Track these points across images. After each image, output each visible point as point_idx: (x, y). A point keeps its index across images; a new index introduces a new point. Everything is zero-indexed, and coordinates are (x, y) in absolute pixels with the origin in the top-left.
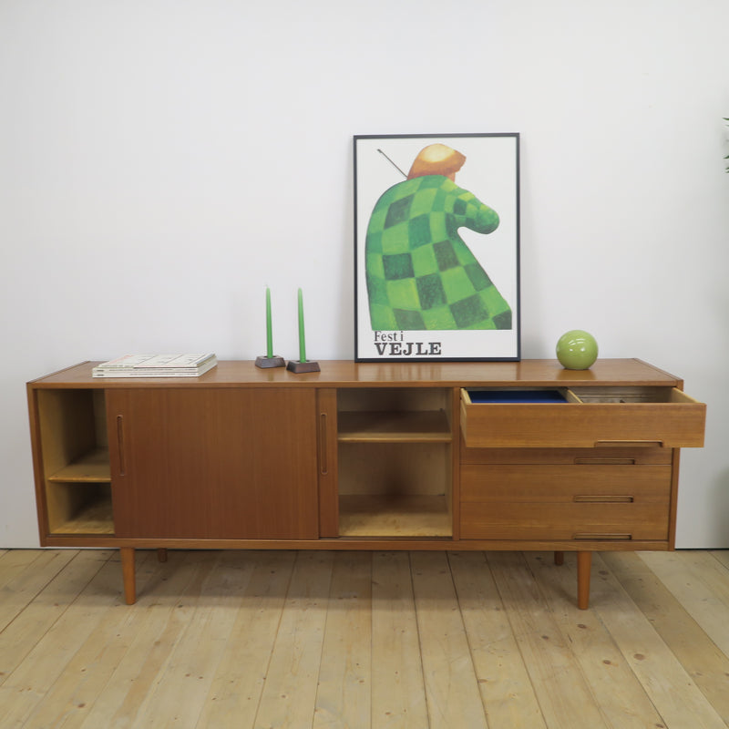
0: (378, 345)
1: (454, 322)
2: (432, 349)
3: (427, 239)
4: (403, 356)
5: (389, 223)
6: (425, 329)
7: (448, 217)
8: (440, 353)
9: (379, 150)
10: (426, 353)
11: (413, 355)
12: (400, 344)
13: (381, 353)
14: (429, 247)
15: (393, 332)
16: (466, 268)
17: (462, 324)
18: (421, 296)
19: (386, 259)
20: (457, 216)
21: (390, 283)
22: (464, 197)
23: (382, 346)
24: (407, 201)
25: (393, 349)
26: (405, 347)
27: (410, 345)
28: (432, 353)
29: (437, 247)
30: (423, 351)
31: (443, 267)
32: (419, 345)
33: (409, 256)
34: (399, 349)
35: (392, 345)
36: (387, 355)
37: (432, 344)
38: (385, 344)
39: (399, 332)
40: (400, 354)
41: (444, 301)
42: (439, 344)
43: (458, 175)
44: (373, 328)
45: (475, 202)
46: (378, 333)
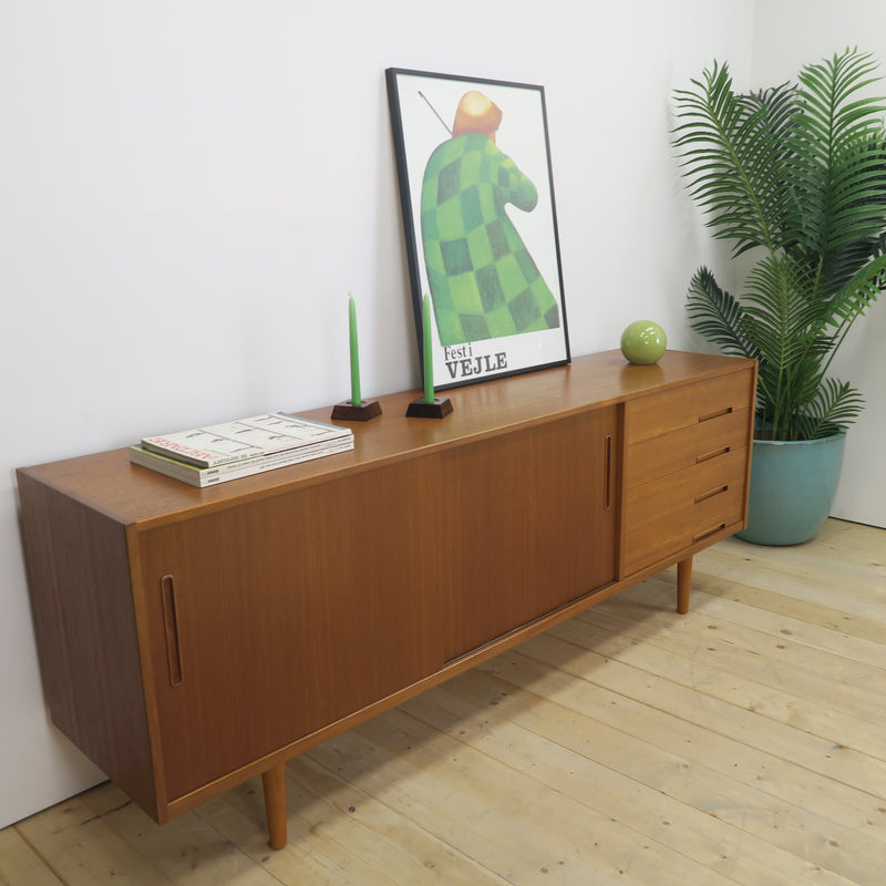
0: (449, 365)
1: (514, 325)
2: (499, 361)
3: (480, 220)
4: (474, 376)
5: (441, 199)
6: (490, 337)
7: (495, 188)
8: (505, 366)
9: (420, 93)
10: (494, 369)
11: (484, 374)
12: (469, 360)
13: (453, 376)
14: (482, 228)
15: (461, 346)
16: (517, 255)
17: (521, 328)
18: (482, 295)
19: (444, 247)
20: (503, 189)
21: (452, 279)
22: (506, 164)
23: (453, 366)
24: (454, 168)
25: (464, 368)
26: (474, 364)
27: (479, 359)
28: (499, 367)
29: (489, 228)
30: (491, 367)
31: (497, 256)
32: (487, 357)
33: (464, 242)
34: (470, 367)
35: (463, 362)
36: (459, 378)
37: (498, 355)
38: (456, 363)
39: (466, 345)
40: (471, 373)
41: (503, 299)
42: (504, 354)
43: (498, 134)
44: (442, 344)
45: (515, 170)
46: (448, 349)
